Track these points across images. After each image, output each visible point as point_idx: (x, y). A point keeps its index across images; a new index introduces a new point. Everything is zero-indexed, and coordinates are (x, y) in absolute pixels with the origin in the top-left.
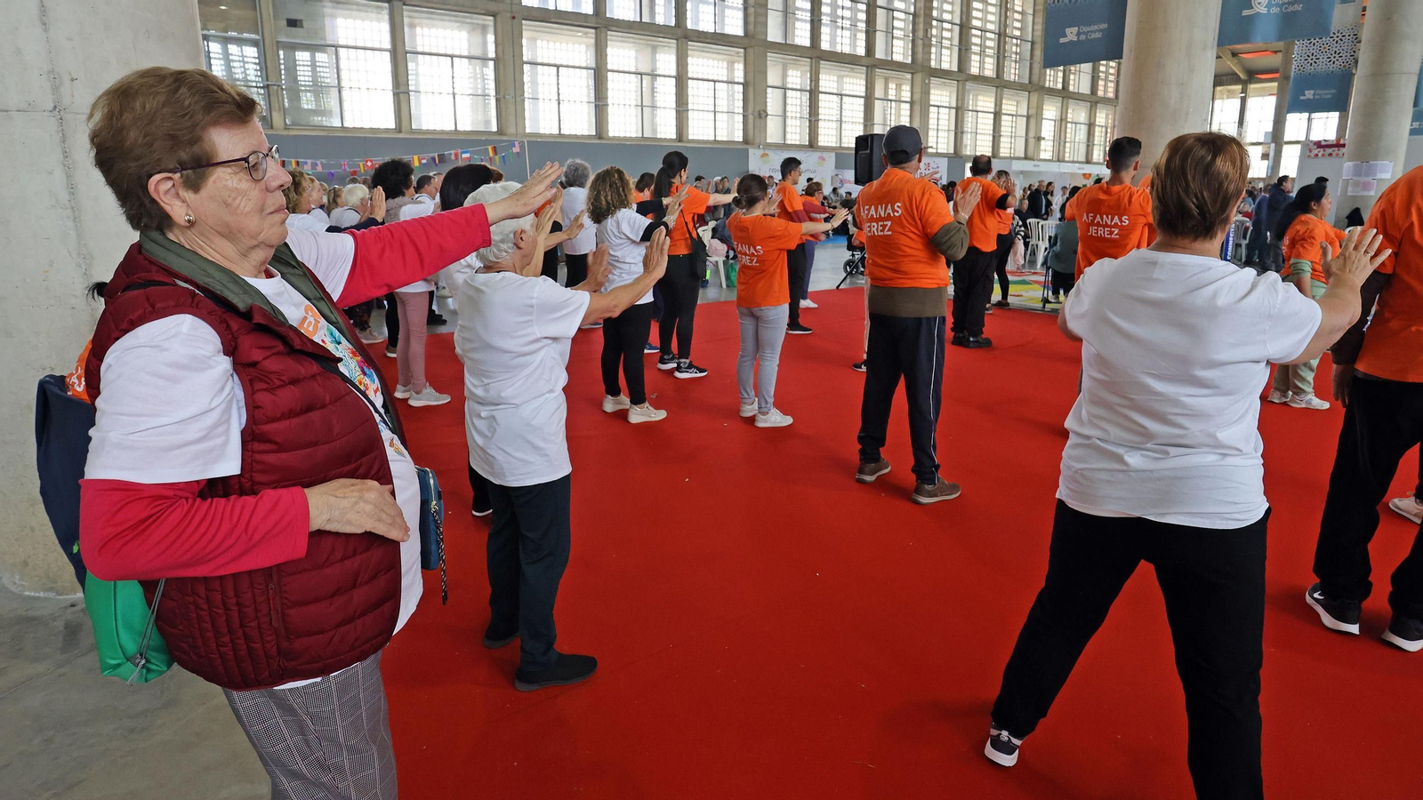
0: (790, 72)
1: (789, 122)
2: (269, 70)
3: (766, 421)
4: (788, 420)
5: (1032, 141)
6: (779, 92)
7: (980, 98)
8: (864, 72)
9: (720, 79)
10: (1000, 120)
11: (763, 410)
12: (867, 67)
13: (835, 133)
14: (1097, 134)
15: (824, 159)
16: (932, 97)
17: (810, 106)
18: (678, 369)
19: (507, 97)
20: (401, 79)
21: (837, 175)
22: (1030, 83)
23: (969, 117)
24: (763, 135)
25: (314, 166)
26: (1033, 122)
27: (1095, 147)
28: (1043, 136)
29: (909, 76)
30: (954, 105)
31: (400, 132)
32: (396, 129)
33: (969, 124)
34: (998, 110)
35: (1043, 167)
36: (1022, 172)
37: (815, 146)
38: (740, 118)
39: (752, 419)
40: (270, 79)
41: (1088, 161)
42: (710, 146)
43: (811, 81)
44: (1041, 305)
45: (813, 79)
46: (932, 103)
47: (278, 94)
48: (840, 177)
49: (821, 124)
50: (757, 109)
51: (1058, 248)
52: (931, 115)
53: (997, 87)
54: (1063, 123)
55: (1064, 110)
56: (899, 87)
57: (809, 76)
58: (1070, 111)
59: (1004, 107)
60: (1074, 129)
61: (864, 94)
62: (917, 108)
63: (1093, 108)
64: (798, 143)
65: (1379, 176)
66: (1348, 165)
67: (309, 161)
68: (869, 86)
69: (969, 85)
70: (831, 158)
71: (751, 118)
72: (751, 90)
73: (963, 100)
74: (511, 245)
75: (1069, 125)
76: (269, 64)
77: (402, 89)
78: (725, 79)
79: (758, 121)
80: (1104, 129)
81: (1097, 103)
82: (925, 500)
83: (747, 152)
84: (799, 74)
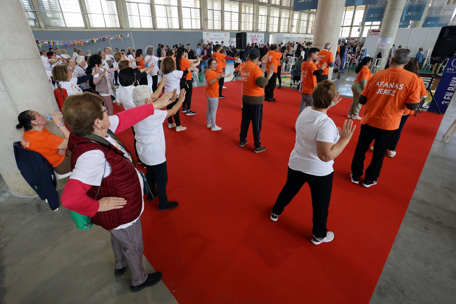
0: (215, 4)
1: (215, 21)
2: (34, 5)
3: (214, 129)
4: (220, 129)
5: (290, 27)
6: (211, 11)
7: (275, 12)
8: (238, 3)
9: (192, 7)
10: (281, 20)
11: (213, 126)
12: (239, 2)
13: (229, 25)
14: (310, 24)
15: (226, 35)
16: (260, 12)
17: (221, 16)
18: (187, 112)
19: (122, 15)
20: (84, 8)
21: (230, 40)
22: (290, 7)
23: (271, 19)
24: (207, 27)
25: (60, 43)
26: (290, 20)
27: (309, 28)
28: (293, 25)
29: (253, 5)
30: (266, 15)
31: (87, 28)
32: (85, 27)
33: (271, 22)
34: (280, 16)
35: (293, 36)
36: (287, 38)
37: (223, 30)
38: (199, 20)
39: (210, 128)
40: (35, 8)
41: (307, 33)
42: (190, 31)
43: (221, 7)
44: (290, 85)
45: (222, 7)
46: (260, 14)
47: (40, 15)
48: (231, 40)
49: (225, 22)
50: (205, 18)
51: (295, 69)
52: (259, 18)
53: (280, 8)
54: (300, 20)
55: (300, 16)
56: (249, 8)
57: (221, 5)
58: (302, 16)
59: (282, 15)
60: (303, 22)
61: (238, 11)
62: (255, 16)
63: (309, 15)
64: (218, 29)
65: (388, 43)
66: (380, 39)
67: (58, 41)
68: (240, 9)
69: (271, 8)
70: (228, 34)
71: (203, 21)
72: (202, 11)
73: (269, 13)
74: (144, 103)
75: (302, 21)
76: (33, 3)
77: (85, 12)
78: (194, 7)
79: (205, 22)
80: (312, 22)
81: (310, 13)
82: (257, 152)
83: (202, 32)
84: (217, 4)
